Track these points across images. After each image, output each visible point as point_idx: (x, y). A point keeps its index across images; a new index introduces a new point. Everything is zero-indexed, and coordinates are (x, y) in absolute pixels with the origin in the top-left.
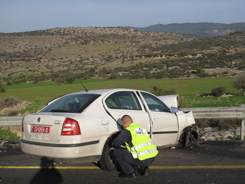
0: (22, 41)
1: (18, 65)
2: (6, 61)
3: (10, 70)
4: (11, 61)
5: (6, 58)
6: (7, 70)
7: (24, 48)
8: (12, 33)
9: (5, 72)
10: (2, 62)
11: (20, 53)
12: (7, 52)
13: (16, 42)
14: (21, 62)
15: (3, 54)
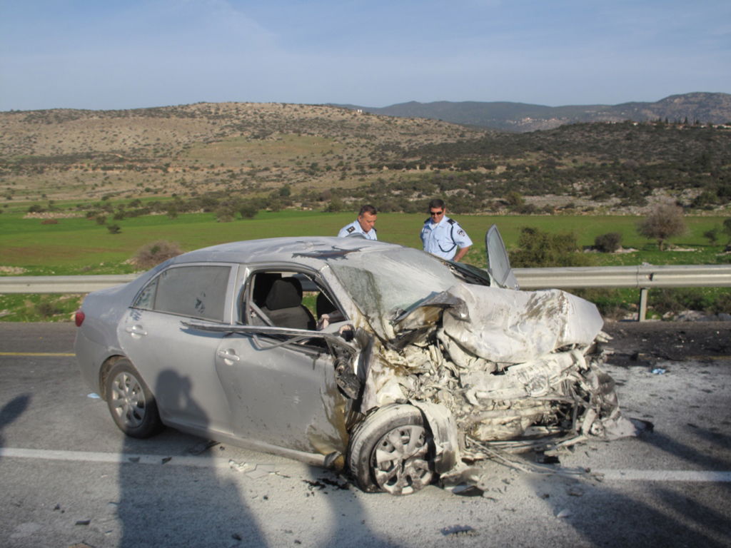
0: (127, 129)
1: (120, 179)
2: (94, 169)
3: (103, 189)
4: (104, 169)
5: (95, 162)
6: (97, 189)
7: (131, 143)
8: (107, 112)
9: (93, 191)
10: (86, 170)
11: (124, 152)
12: (96, 149)
13: (116, 130)
14: (126, 173)
15: (88, 154)
